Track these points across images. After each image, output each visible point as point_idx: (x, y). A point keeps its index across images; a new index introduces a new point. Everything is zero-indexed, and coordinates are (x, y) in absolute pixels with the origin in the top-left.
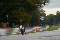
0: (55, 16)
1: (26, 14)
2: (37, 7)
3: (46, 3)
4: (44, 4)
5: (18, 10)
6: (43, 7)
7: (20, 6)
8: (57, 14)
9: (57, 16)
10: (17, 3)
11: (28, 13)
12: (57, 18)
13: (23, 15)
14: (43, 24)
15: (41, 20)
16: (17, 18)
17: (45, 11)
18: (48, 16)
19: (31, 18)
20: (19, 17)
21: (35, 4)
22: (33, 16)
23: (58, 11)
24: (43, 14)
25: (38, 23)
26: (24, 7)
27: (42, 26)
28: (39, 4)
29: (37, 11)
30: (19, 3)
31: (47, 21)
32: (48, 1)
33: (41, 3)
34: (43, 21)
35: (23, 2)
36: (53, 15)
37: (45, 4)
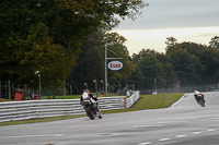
0: (160, 56)
1: (54, 49)
2: (96, 24)
3: (130, 10)
4: (122, 12)
5: (28, 34)
6: (117, 22)
7: (34, 22)
8: (170, 49)
9: (169, 57)
10: (23, 8)
11: (62, 44)
12: (169, 65)
13: (46, 51)
14: (119, 84)
15: (109, 70)
16: (22, 62)
17: (123, 39)
18: (137, 57)
19: (74, 64)
20: (30, 59)
21: (87, 12)
22: (81, 56)
23: (172, 39)
24: (118, 50)
25: (98, 81)
26: (50, 25)
27: (114, 91)
28: (105, 12)
29: (96, 37)
30: (31, 8)
31: (134, 73)
32: (134, 3)
33: (111, 10)
34: (119, 75)
35: (43, 4)
36: (153, 51)
37: (125, 14)
